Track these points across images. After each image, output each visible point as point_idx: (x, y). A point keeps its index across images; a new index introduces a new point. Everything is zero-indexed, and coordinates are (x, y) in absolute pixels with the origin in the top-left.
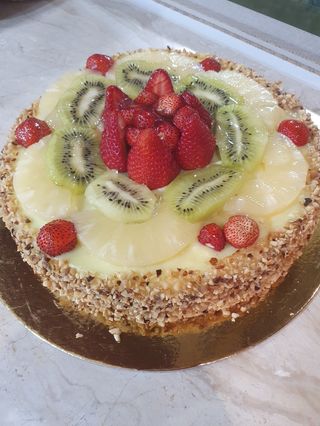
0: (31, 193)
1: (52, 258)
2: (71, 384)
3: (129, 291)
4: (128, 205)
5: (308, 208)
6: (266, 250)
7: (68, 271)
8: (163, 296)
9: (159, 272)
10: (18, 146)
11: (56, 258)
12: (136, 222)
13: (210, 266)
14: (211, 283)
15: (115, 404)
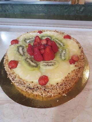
0: (29, 76)
1: (46, 85)
2: (65, 111)
3: (66, 81)
4: (53, 65)
5: (81, 48)
6: (82, 59)
7: (51, 85)
8: (73, 77)
9: (69, 74)
10: (12, 69)
11: (47, 85)
12: (57, 67)
13: (76, 67)
14: (79, 69)
15: (76, 107)
